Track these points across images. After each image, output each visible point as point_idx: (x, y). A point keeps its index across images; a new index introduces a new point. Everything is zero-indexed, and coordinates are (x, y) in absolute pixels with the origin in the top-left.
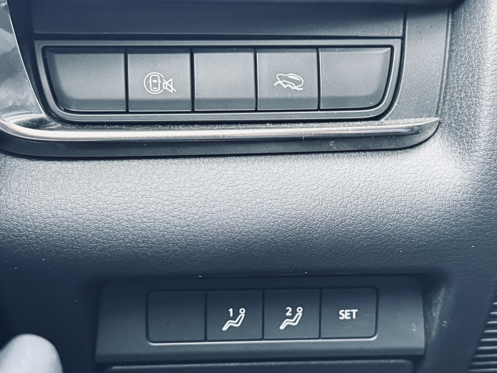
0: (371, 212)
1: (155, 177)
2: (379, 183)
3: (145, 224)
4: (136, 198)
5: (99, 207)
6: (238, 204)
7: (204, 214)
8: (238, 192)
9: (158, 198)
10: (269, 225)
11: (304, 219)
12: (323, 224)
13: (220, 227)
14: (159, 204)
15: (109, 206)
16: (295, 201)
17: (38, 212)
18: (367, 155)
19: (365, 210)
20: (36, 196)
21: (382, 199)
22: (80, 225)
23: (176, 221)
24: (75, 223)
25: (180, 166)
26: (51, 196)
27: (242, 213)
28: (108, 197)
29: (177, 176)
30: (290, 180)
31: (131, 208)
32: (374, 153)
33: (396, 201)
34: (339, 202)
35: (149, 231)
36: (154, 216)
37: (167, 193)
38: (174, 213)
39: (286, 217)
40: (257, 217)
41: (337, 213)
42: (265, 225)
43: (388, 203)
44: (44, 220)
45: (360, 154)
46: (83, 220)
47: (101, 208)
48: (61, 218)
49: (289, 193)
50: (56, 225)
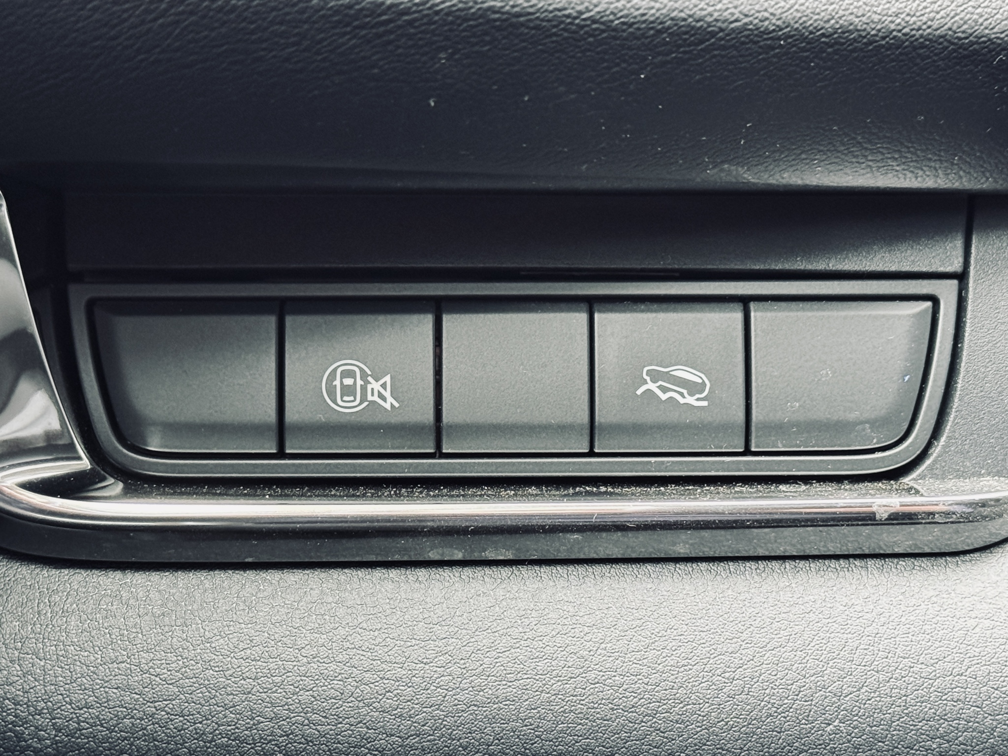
0: (874, 713)
1: (341, 612)
2: (897, 639)
3: (314, 727)
4: (295, 663)
5: (206, 682)
6: (541, 684)
7: (459, 706)
8: (543, 654)
9: (347, 664)
10: (618, 738)
11: (703, 727)
12: (753, 740)
13: (497, 739)
14: (350, 680)
15: (229, 681)
16: (684, 680)
17: (64, 692)
18: (867, 568)
19: (860, 708)
20: (60, 653)
21: (904, 681)
22: (160, 726)
23: (388, 722)
24: (149, 721)
25: (402, 584)
26: (96, 655)
27: (552, 708)
28: (230, 659)
29: (394, 610)
30: (670, 627)
31: (282, 687)
32: (885, 561)
33: (939, 688)
34: (794, 686)
35: (324, 744)
36: (337, 708)
37: (369, 654)
38: (385, 702)
39: (660, 720)
40: (588, 718)
41: (787, 713)
42: (606, 738)
43: (920, 691)
44: (76, 714)
45: (849, 564)
46: (168, 713)
47: (212, 686)
48: (117, 708)
49: (669, 659)
50: (105, 725)
